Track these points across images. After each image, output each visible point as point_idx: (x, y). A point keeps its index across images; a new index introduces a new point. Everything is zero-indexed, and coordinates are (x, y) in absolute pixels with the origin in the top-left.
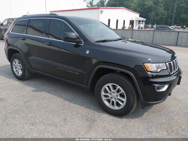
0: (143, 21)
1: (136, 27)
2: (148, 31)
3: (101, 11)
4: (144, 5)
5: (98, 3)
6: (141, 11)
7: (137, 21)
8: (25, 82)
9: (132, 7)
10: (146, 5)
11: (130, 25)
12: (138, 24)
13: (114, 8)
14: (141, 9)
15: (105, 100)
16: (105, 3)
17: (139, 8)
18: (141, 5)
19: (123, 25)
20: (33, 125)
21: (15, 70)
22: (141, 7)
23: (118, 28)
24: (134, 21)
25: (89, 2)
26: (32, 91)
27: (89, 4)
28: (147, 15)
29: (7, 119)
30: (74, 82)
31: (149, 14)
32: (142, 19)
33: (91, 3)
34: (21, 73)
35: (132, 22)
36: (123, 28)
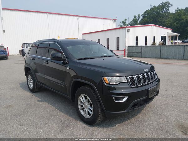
0: (176, 36)
1: (168, 43)
2: (178, 47)
3: (128, 30)
4: (180, 20)
5: (131, 22)
6: (178, 25)
7: (169, 36)
8: (35, 94)
9: (167, 23)
10: (183, 19)
11: (161, 40)
12: (171, 39)
13: (142, 26)
14: (177, 24)
15: (81, 109)
16: (138, 21)
17: (174, 23)
18: (177, 20)
19: (153, 42)
20: (20, 126)
21: (29, 84)
22: (177, 21)
23: (148, 45)
24: (166, 36)
25: (122, 22)
26: (37, 101)
27: (122, 24)
28: (185, 29)
29: (6, 120)
30: (61, 93)
31: (186, 28)
32: (175, 34)
33: (124, 23)
34: (32, 86)
35: (163, 38)
36: (152, 44)
